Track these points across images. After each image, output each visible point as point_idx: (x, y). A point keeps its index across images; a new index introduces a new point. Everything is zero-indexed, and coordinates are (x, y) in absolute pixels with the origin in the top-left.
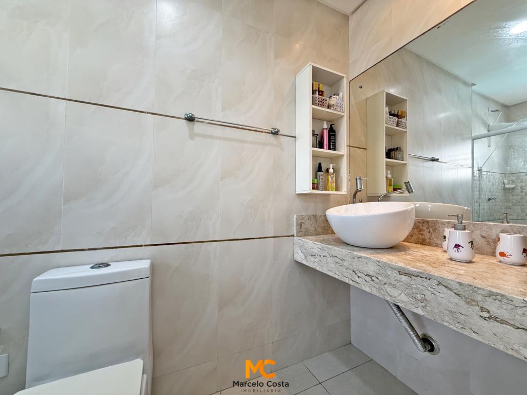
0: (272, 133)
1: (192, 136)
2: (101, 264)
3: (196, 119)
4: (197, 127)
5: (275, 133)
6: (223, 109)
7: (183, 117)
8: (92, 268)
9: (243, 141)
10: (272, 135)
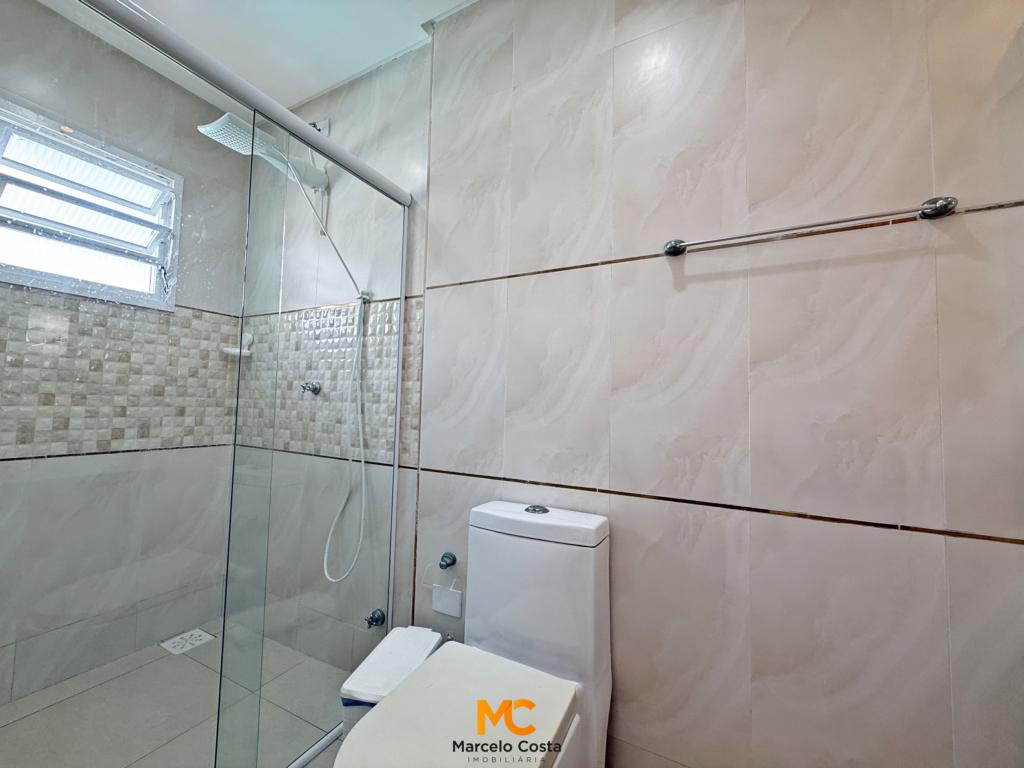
0: (925, 216)
1: (680, 283)
2: (538, 507)
3: (688, 248)
4: (691, 263)
5: (941, 212)
6: (753, 205)
7: (662, 251)
8: (527, 510)
9: (816, 265)
10: (926, 222)
